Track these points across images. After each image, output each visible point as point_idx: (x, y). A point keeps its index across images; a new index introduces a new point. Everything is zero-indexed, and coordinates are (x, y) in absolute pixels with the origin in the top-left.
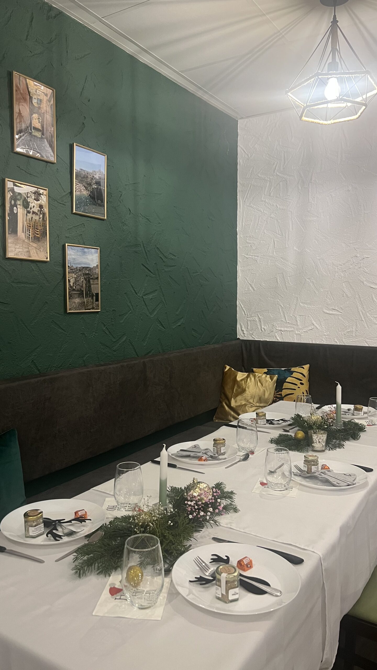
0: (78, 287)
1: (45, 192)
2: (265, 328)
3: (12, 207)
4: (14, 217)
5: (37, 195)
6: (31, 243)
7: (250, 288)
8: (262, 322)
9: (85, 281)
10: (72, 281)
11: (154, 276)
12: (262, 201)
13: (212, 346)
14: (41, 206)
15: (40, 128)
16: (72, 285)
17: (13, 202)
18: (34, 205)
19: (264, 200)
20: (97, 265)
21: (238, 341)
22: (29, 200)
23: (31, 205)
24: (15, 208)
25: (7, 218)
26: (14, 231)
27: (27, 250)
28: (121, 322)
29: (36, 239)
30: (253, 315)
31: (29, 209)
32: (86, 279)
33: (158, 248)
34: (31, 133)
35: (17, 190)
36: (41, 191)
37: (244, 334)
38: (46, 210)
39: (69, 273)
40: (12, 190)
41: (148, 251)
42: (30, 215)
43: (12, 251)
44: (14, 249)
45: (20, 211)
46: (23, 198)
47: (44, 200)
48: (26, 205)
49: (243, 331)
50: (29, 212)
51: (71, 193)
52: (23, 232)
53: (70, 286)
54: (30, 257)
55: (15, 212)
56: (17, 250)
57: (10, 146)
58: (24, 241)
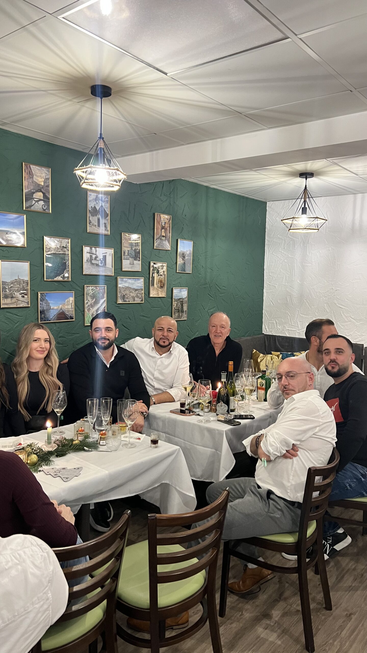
0: (178, 308)
1: (166, 265)
2: (279, 328)
3: (153, 274)
4: (153, 278)
5: (162, 266)
6: (159, 289)
7: (271, 303)
8: (278, 324)
9: (180, 305)
10: (175, 305)
11: (214, 299)
12: (280, 251)
13: (246, 338)
14: (164, 272)
15: (165, 235)
16: (175, 307)
17: (153, 272)
18: (161, 271)
19: (281, 251)
20: (187, 297)
21: (262, 335)
22: (159, 270)
23: (160, 272)
24: (154, 274)
25: (151, 279)
26: (153, 285)
27: (157, 293)
28: (197, 324)
29: (162, 287)
30: (272, 320)
31: (159, 274)
32: (181, 304)
33: (216, 284)
34: (161, 239)
35: (155, 266)
36: (164, 265)
37: (267, 331)
38: (166, 273)
39: (174, 301)
40: (153, 266)
41: (211, 286)
42: (159, 276)
43: (152, 294)
44: (152, 293)
45: (155, 275)
46: (157, 269)
47: (165, 268)
48: (158, 272)
49: (266, 329)
50: (159, 275)
51: (176, 263)
52: (156, 284)
53: (174, 308)
54: (159, 295)
55: (154, 276)
56: (154, 293)
57: (152, 246)
58: (156, 289)
